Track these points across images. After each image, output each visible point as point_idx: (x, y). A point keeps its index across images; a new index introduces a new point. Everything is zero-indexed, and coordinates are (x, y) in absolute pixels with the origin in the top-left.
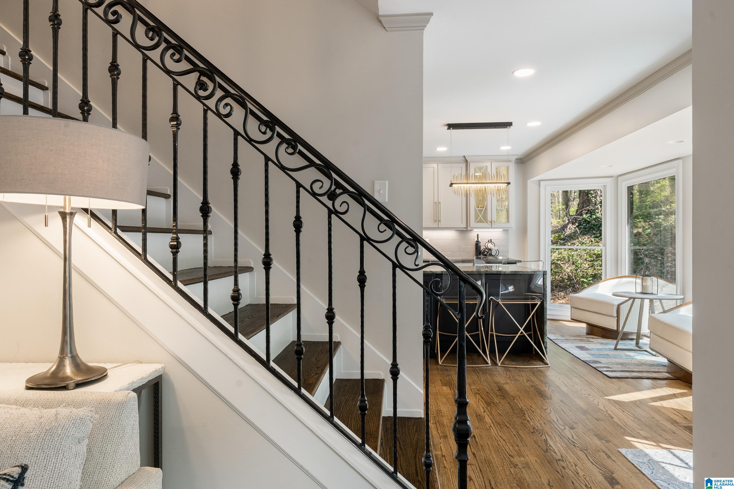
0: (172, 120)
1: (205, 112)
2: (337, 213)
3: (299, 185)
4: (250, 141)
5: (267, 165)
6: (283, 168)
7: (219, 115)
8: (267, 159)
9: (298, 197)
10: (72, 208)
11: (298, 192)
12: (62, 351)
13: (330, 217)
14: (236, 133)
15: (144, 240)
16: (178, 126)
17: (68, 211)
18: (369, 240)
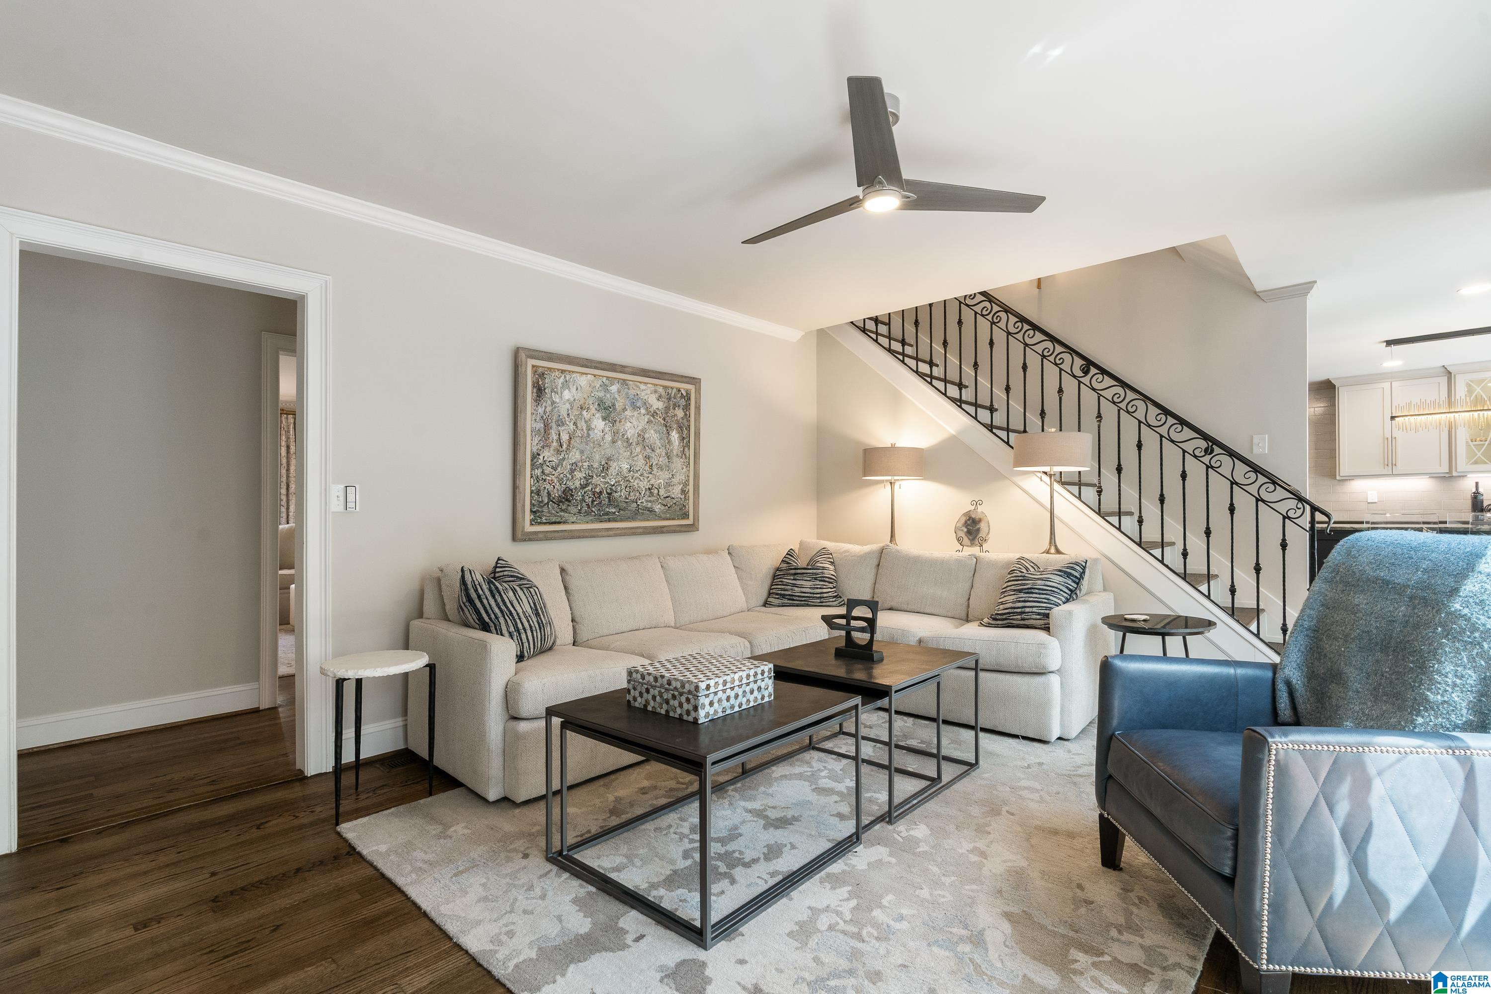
0: (1097, 418)
1: (1119, 411)
2: (1212, 467)
3: (1184, 451)
4: (1149, 426)
5: (1161, 440)
6: (1172, 441)
7: (1128, 412)
8: (1162, 436)
9: (1184, 459)
10: (1054, 472)
11: (1184, 456)
12: (1050, 543)
13: (1207, 470)
14: (1140, 422)
15: (1080, 488)
16: (1100, 421)
17: (1052, 473)
18: (1237, 484)
